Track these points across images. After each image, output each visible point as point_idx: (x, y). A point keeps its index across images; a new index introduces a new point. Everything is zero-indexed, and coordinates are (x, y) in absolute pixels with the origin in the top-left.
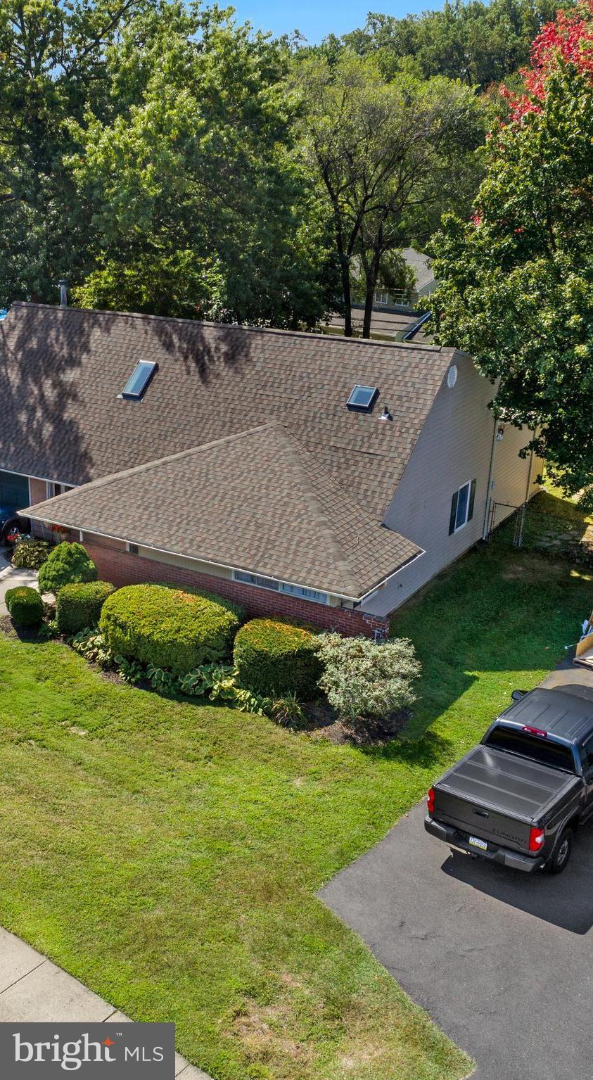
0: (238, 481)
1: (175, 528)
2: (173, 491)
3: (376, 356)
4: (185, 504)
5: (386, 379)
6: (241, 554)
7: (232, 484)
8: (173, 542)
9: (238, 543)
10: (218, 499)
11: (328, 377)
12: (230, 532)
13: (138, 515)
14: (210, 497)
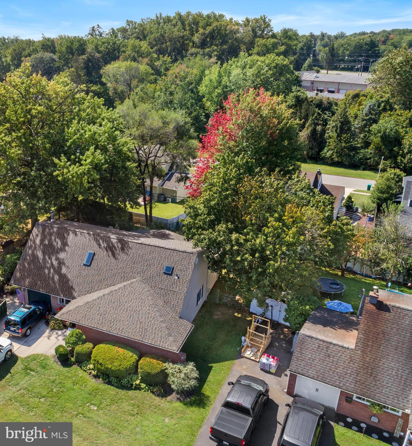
0: (131, 303)
1: (112, 324)
2: (109, 308)
3: (171, 254)
4: (114, 313)
5: (176, 263)
6: (137, 334)
7: (129, 305)
8: (113, 330)
9: (135, 330)
10: (125, 311)
11: (156, 261)
12: (132, 325)
13: (98, 318)
14: (122, 310)
